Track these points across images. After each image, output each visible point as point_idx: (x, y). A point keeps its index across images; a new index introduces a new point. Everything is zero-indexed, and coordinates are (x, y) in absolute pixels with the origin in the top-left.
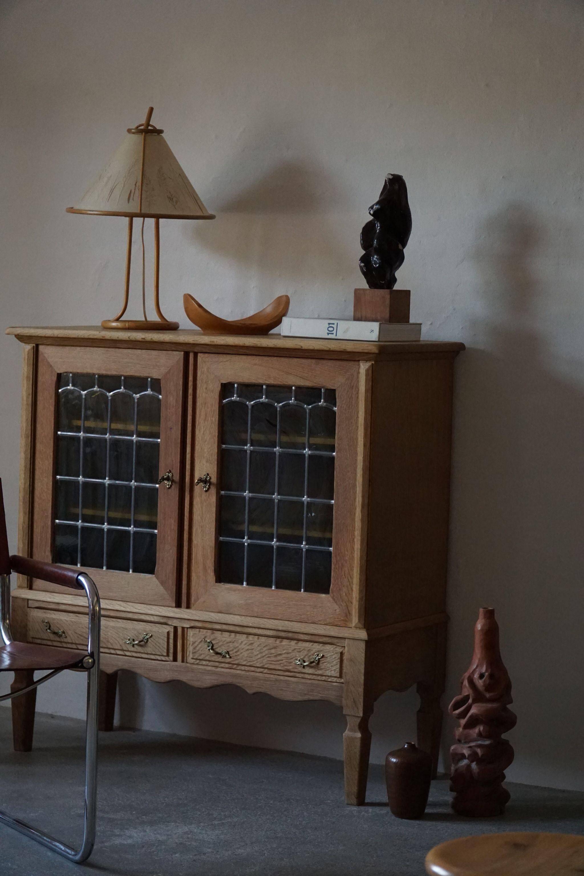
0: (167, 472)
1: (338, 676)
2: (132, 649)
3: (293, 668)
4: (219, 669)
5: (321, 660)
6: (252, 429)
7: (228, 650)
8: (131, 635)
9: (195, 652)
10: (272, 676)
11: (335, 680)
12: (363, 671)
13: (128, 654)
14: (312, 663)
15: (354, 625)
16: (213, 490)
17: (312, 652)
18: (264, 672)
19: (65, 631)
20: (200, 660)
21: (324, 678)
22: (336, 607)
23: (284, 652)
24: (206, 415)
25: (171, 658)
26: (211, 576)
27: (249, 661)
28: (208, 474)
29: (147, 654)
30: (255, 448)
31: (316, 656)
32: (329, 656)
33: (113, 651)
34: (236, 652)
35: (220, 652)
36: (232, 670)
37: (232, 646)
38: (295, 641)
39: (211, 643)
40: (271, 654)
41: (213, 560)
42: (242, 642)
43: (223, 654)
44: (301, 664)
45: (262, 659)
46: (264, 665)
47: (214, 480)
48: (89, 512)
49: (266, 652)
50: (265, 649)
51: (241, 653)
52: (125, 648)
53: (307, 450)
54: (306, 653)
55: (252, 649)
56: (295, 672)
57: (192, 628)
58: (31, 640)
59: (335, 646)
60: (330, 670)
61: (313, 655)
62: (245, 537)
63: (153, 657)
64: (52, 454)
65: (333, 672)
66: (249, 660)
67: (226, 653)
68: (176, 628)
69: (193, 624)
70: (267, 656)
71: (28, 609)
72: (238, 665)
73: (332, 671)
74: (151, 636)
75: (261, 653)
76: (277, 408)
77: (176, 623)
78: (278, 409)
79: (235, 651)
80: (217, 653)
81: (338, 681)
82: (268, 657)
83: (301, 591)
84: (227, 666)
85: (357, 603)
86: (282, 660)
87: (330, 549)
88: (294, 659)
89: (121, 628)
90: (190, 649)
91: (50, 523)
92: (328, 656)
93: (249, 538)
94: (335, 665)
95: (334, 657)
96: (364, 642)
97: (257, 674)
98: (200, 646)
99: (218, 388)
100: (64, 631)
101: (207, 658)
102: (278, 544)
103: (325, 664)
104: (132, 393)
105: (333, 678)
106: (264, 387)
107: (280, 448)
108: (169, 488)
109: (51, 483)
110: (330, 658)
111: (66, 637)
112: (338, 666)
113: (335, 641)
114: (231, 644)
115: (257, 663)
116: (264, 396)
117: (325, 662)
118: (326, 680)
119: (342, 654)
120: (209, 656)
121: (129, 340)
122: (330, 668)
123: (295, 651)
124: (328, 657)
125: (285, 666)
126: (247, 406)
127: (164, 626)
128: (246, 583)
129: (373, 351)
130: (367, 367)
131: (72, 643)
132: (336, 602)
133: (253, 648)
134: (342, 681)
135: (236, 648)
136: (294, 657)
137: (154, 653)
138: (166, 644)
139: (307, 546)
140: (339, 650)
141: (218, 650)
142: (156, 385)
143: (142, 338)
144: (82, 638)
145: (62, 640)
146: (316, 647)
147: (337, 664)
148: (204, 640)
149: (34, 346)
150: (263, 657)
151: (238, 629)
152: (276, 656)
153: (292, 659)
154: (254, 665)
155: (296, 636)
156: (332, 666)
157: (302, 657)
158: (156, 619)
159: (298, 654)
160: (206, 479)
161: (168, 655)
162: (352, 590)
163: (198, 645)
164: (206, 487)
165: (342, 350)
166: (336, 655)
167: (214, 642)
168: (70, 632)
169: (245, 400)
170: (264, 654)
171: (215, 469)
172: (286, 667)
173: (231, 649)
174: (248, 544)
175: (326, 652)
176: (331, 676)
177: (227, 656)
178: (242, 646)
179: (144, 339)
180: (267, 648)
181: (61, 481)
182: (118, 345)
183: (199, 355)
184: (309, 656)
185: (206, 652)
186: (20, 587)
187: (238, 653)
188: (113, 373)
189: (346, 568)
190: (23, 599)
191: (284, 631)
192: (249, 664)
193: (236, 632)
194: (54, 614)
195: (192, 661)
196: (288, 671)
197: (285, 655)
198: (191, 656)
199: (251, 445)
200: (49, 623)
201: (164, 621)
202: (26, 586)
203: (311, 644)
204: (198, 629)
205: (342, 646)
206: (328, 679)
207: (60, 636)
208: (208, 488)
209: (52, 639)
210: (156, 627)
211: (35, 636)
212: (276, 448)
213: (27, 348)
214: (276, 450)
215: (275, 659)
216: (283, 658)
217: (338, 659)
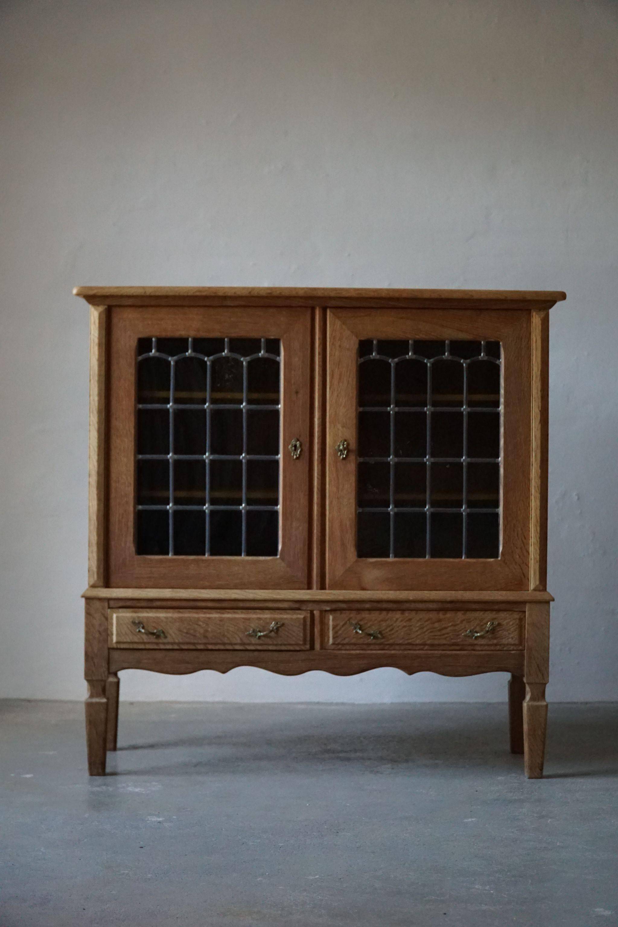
0: (293, 442)
1: (517, 643)
2: (258, 641)
3: (461, 641)
4: (368, 652)
5: (496, 628)
6: (397, 389)
7: (380, 630)
8: (253, 625)
9: (337, 637)
10: (436, 652)
11: (512, 648)
13: (248, 647)
14: (486, 633)
15: (532, 586)
16: (352, 457)
17: (485, 621)
18: (425, 649)
19: (164, 630)
20: (343, 644)
21: (498, 647)
22: (508, 571)
23: (451, 624)
24: (340, 375)
25: (308, 647)
26: (352, 551)
28: (345, 441)
29: (276, 645)
30: (400, 408)
31: (491, 625)
32: (507, 623)
34: (390, 631)
35: (370, 632)
36: (385, 651)
37: (384, 624)
38: (463, 612)
39: (359, 624)
40: (434, 628)
41: (354, 534)
42: (397, 619)
43: (375, 635)
44: (473, 635)
45: (423, 635)
46: (424, 642)
47: (353, 445)
48: (184, 494)
49: (428, 627)
50: (427, 623)
51: (397, 631)
52: (247, 642)
53: (464, 407)
54: (477, 623)
55: (411, 626)
56: (463, 645)
58: (115, 646)
59: (511, 612)
60: (507, 638)
61: (486, 624)
62: (391, 505)
63: (283, 648)
64: (133, 431)
65: (510, 640)
66: (406, 638)
67: (378, 633)
68: (312, 613)
69: (334, 606)
70: (429, 631)
71: (109, 610)
72: (391, 645)
73: (509, 638)
74: (283, 625)
75: (421, 628)
76: (427, 364)
77: (310, 607)
78: (429, 365)
79: (388, 629)
80: (368, 635)
81: (515, 649)
82: (431, 632)
83: (462, 558)
84: (377, 647)
85: (536, 565)
87: (497, 510)
89: (242, 620)
91: (131, 509)
92: (504, 623)
93: (395, 507)
94: (513, 632)
95: (511, 623)
96: (549, 605)
97: (417, 652)
98: (343, 629)
99: (355, 345)
100: (162, 630)
101: (354, 641)
102: (432, 510)
103: (501, 632)
104: (239, 356)
105: (510, 646)
106: (411, 342)
107: (432, 407)
108: (297, 458)
109: (133, 464)
110: (507, 625)
111: (166, 637)
112: (516, 633)
113: (512, 606)
114: (383, 622)
115: (417, 639)
116: (410, 353)
117: (501, 630)
118: (501, 649)
119: (520, 619)
120: (355, 639)
123: (464, 622)
125: (452, 639)
126: (390, 364)
127: (298, 611)
128: (393, 555)
130: (542, 316)
131: (175, 643)
132: (507, 566)
133: (411, 624)
134: (520, 648)
135: (390, 626)
136: (462, 629)
137: (286, 643)
138: (301, 631)
139: (468, 510)
140: (518, 616)
141: (367, 631)
142: (273, 345)
144: (188, 636)
145: (161, 642)
146: (489, 615)
147: (515, 631)
148: (349, 622)
149: (106, 308)
150: (424, 632)
151: (391, 606)
152: (440, 630)
153: (460, 631)
154: (413, 643)
156: (509, 634)
157: (472, 628)
158: (285, 605)
159: (468, 625)
160: (342, 446)
161: (305, 644)
162: (527, 551)
163: (341, 628)
164: (343, 455)
166: (514, 621)
167: (361, 623)
168: (171, 632)
169: (386, 358)
170: (425, 629)
171: (354, 434)
172: (453, 641)
173: (383, 628)
174: (395, 513)
175: (502, 619)
176: (508, 644)
178: (398, 623)
180: (429, 622)
181: (147, 461)
183: (327, 310)
184: (482, 625)
185: (353, 634)
186: (93, 586)
187: (393, 632)
188: (216, 334)
189: (520, 529)
190: (100, 599)
191: (451, 602)
192: (406, 642)
193: (388, 610)
194: (148, 612)
195: (333, 647)
196: (457, 645)
197: (452, 628)
198: (331, 641)
199: (396, 406)
200: (142, 624)
201: (297, 605)
202: (101, 584)
203: (482, 613)
204: (339, 612)
205: (520, 611)
206: (503, 648)
207: (158, 637)
208: (346, 455)
209: (145, 641)
210: (288, 614)
211: (122, 640)
212: (427, 407)
213: (97, 310)
214: (426, 409)
215: (439, 633)
216: (449, 632)
217: (517, 625)
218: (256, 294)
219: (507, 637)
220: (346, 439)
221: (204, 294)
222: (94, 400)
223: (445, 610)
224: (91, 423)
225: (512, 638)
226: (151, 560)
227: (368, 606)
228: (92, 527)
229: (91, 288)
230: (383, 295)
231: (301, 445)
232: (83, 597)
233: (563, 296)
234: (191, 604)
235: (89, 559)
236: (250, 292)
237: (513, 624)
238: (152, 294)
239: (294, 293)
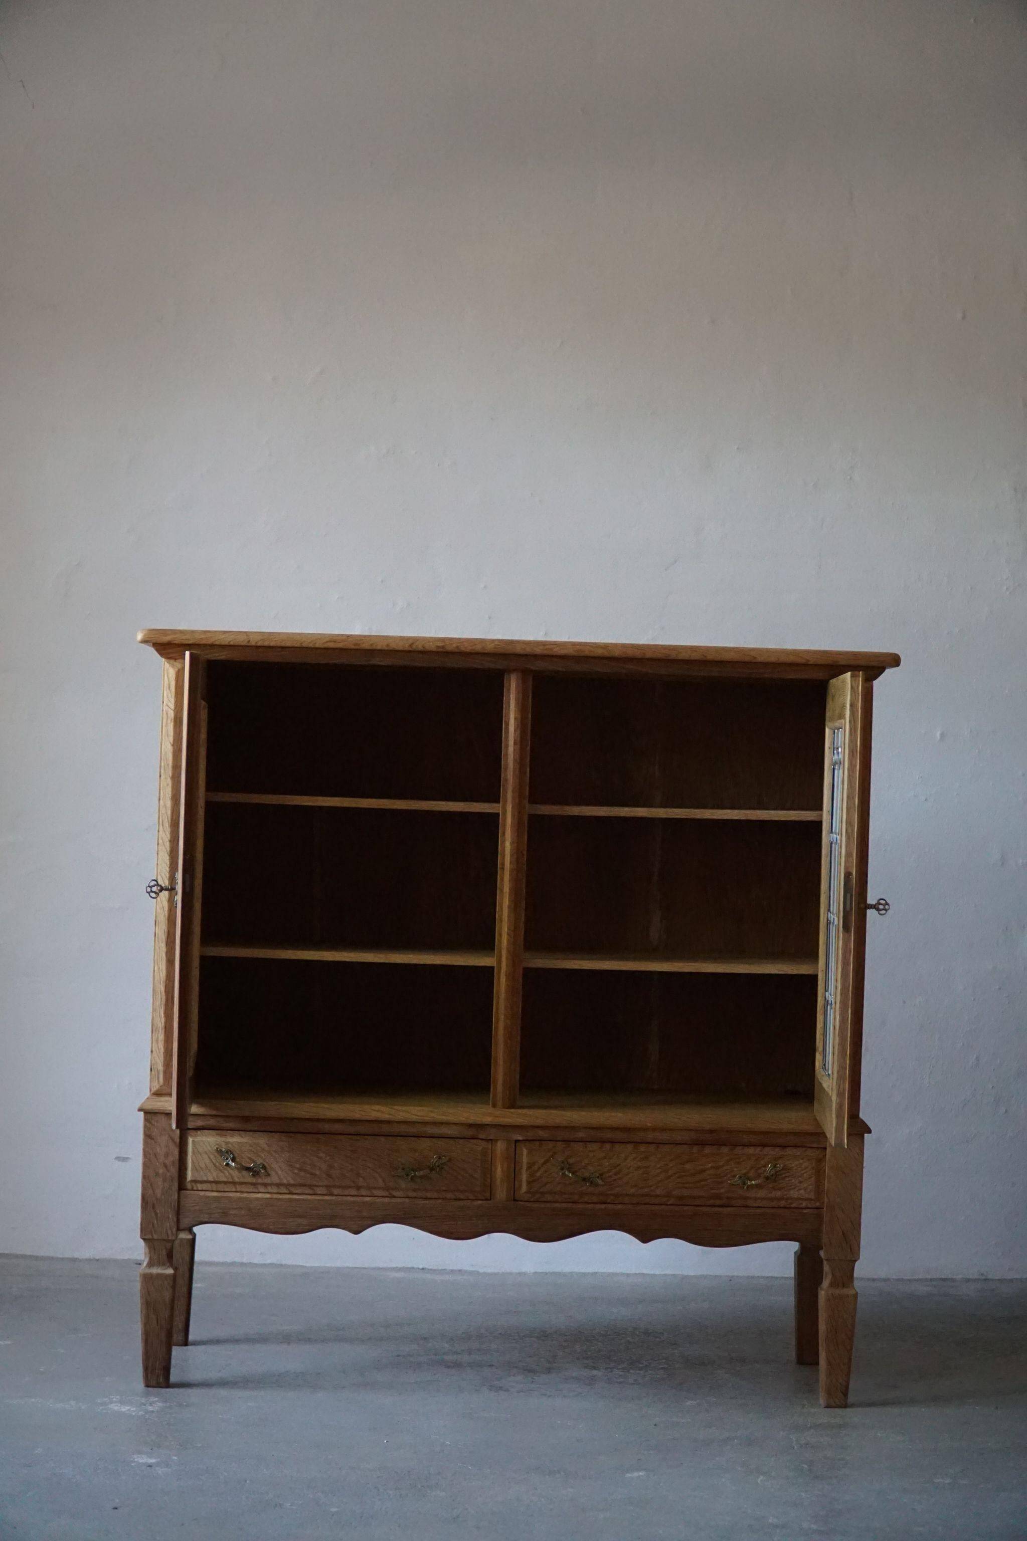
1: (812, 1198)
3: (726, 1192)
4: (582, 1206)
5: (778, 1173)
7: (601, 1172)
8: (406, 1161)
9: (534, 1181)
10: (686, 1208)
11: (805, 1204)
12: (859, 1184)
14: (763, 1179)
17: (762, 1162)
18: (669, 1203)
19: (267, 1164)
20: (543, 1193)
21: (783, 1203)
23: (710, 1165)
25: (488, 1195)
27: (642, 1188)
29: (439, 1191)
31: (772, 1167)
32: (797, 1166)
34: (615, 1174)
35: (586, 1176)
36: (606, 1205)
37: (607, 1164)
38: (729, 1148)
39: (568, 1163)
40: (684, 1171)
42: (627, 1157)
43: (592, 1179)
44: (744, 1184)
45: (666, 1182)
46: (670, 1191)
49: (675, 1169)
50: (674, 1162)
51: (627, 1174)
54: (750, 1164)
55: (648, 1167)
56: (728, 1198)
57: (527, 1140)
58: (190, 1185)
59: (804, 1149)
60: (797, 1189)
61: (765, 1166)
65: (802, 1192)
66: (640, 1186)
67: (598, 1177)
68: (494, 1143)
69: (530, 1134)
70: (677, 1175)
72: (617, 1196)
73: (800, 1189)
74: (450, 1160)
75: (664, 1171)
77: (491, 1134)
79: (614, 1171)
80: (580, 1179)
81: (811, 1206)
82: (679, 1177)
84: (595, 1199)
86: (706, 1180)
88: (730, 1176)
90: (523, 1176)
94: (806, 1180)
95: (804, 1166)
96: (862, 1138)
97: (658, 1208)
98: (542, 1170)
100: (263, 1164)
101: (558, 1189)
103: (787, 1179)
105: (801, 1202)
110: (797, 1169)
111: (269, 1175)
112: (812, 1182)
113: (803, 1140)
114: (604, 1161)
115: (657, 1188)
117: (788, 1177)
118: (788, 1206)
119: (818, 1160)
120: (564, 1185)
122: (799, 1184)
123: (731, 1163)
124: (793, 1167)
125: (712, 1189)
127: (472, 1141)
131: (283, 1184)
133: (648, 1164)
134: (820, 1204)
135: (615, 1167)
136: (728, 1174)
137: (453, 1188)
138: (479, 1170)
141: (585, 1173)
144: (301, 1173)
146: (770, 1153)
147: (810, 1178)
148: (553, 1158)
150: (669, 1177)
151: (617, 1135)
152: (693, 1175)
153: (725, 1176)
154: (651, 1193)
156: (800, 1182)
157: (744, 1171)
158: (455, 1130)
159: (737, 1168)
161: (483, 1190)
163: (539, 1168)
166: (807, 1163)
167: (572, 1161)
168: (276, 1166)
170: (670, 1173)
172: (713, 1191)
173: (606, 1169)
175: (789, 1160)
176: (798, 1199)
177: (599, 1182)
178: (629, 1163)
180: (676, 1161)
184: (759, 1169)
186: (158, 1094)
187: (619, 1176)
190: (168, 1114)
191: (712, 1131)
192: (640, 1192)
193: (613, 1142)
195: (528, 1197)
196: (718, 1197)
197: (712, 1172)
198: (524, 1188)
200: (232, 1153)
201: (470, 1133)
203: (759, 1148)
204: (537, 1144)
205: (818, 1148)
206: (791, 1203)
207: (256, 1174)
209: (237, 1180)
210: (459, 1144)
211: (199, 1179)
213: (173, 666)
215: (692, 1180)
216: (708, 1177)
217: (813, 1168)
218: (420, 648)
219: (797, 1187)
221: (340, 645)
222: (165, 806)
223: (703, 1144)
224: (161, 841)
225: (805, 1189)
227: (581, 1135)
228: (158, 1003)
229: (164, 632)
230: (617, 653)
232: (140, 1110)
233: (894, 661)
235: (152, 1052)
236: (411, 645)
237: (806, 1168)
238: (259, 644)
239: (478, 648)
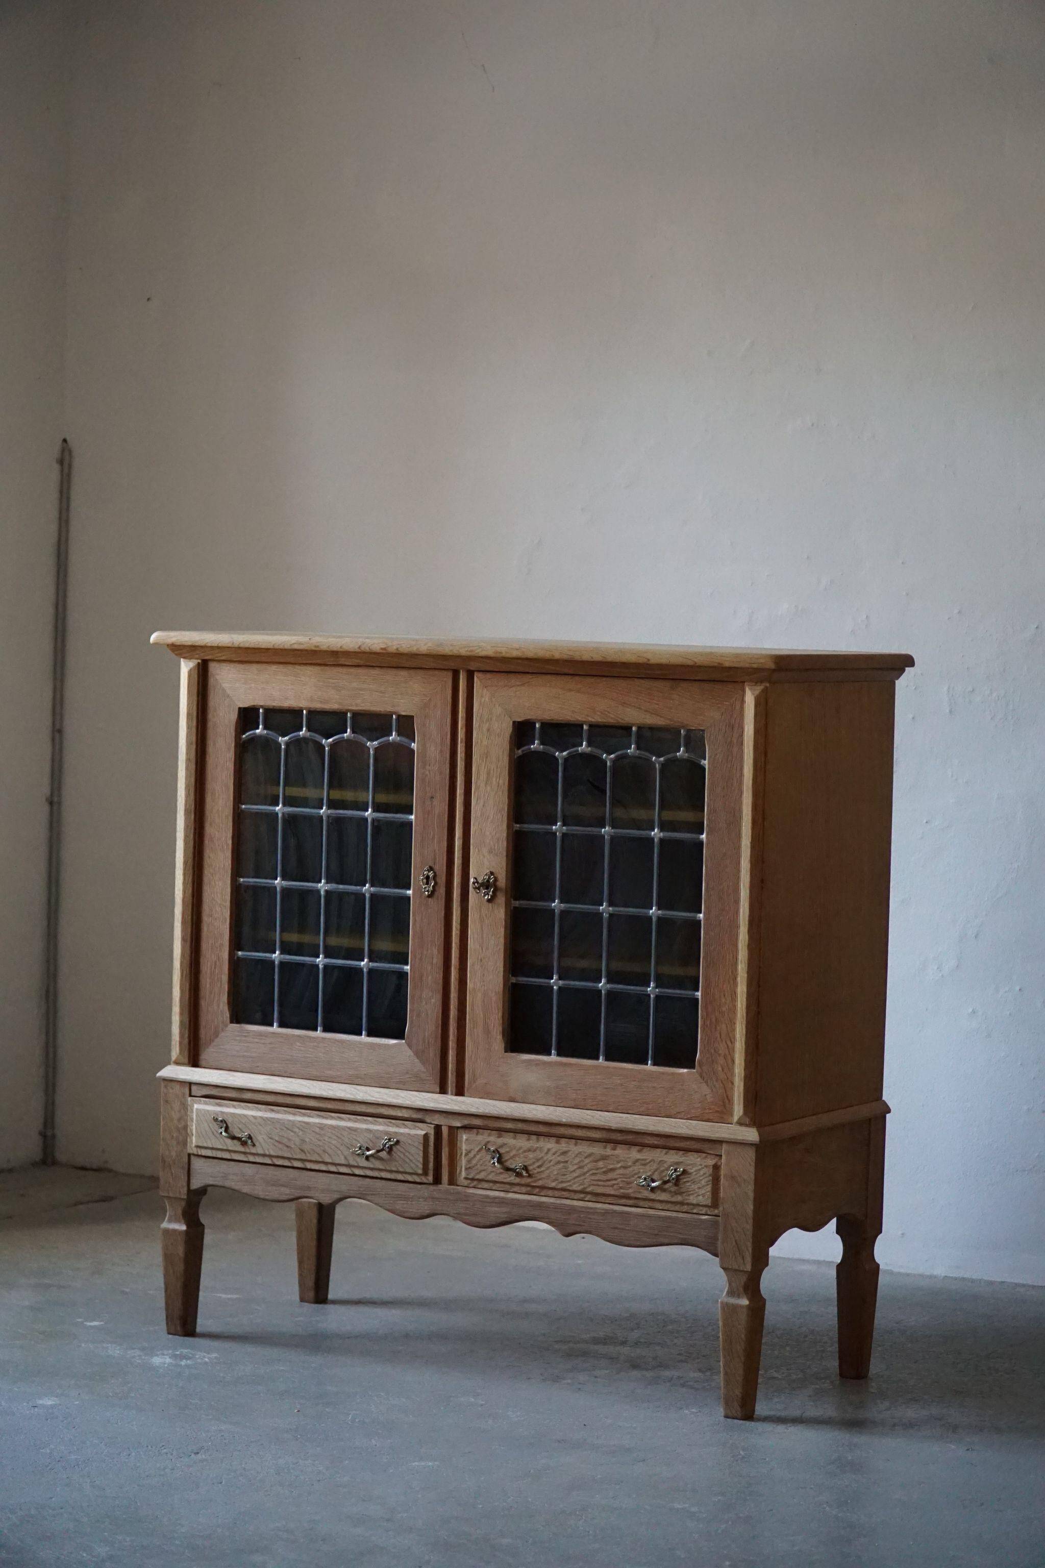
0: (426, 871)
1: (710, 1205)
2: (365, 1164)
3: (634, 1192)
4: (511, 1195)
5: (681, 1177)
6: (565, 796)
7: (525, 1164)
8: (362, 1141)
9: (470, 1168)
10: (599, 1205)
11: (704, 1210)
12: (751, 1195)
13: (357, 1172)
14: (665, 1182)
15: (736, 1118)
16: (501, 899)
17: (666, 1166)
18: (586, 1199)
19: (252, 1135)
20: (478, 1180)
21: (686, 1208)
22: (705, 1089)
23: (619, 1165)
24: (488, 774)
25: (430, 1178)
26: (498, 1043)
27: (562, 1182)
28: (492, 873)
29: (391, 1171)
30: (570, 828)
31: (673, 1171)
32: (696, 1171)
33: (333, 1169)
34: (539, 1167)
35: (513, 1167)
36: (532, 1196)
37: (531, 1156)
38: (637, 1148)
39: (498, 1152)
40: (597, 1169)
41: (500, 1014)
42: (549, 1150)
43: (517, 1170)
44: (649, 1186)
45: (582, 1178)
46: (585, 1188)
47: (502, 882)
48: (294, 937)
49: (589, 1166)
50: (587, 1161)
51: (548, 1168)
52: (352, 1163)
53: (656, 830)
54: (655, 1166)
55: (566, 1162)
56: (636, 1198)
57: (465, 1127)
58: (195, 1151)
59: (704, 1155)
60: (696, 1195)
61: (667, 1169)
62: (554, 976)
63: (400, 1177)
64: (230, 842)
65: (701, 1198)
66: (560, 1180)
67: (523, 1169)
68: (438, 1128)
69: (466, 1122)
70: (591, 1172)
71: (190, 1099)
72: (543, 1188)
73: (699, 1195)
74: (398, 1142)
75: (580, 1168)
76: (606, 762)
77: (437, 1119)
78: (608, 764)
79: (537, 1164)
80: (508, 1169)
81: (709, 1213)
82: (593, 1174)
83: (647, 1064)
84: (524, 1189)
85: (742, 1084)
86: (615, 1179)
87: (696, 993)
88: (636, 1176)
89: (347, 1129)
90: (463, 1162)
91: (226, 955)
92: (692, 1171)
93: (560, 978)
94: (704, 1186)
95: (702, 1173)
96: (754, 1149)
97: (575, 1203)
98: (478, 1157)
99: (508, 729)
100: (250, 1135)
101: (491, 1177)
102: (609, 986)
103: (688, 1184)
104: (365, 739)
105: (701, 1208)
106: (585, 727)
107: (612, 829)
108: (429, 896)
109: (229, 890)
110: (696, 1175)
111: (254, 1145)
112: (709, 1188)
113: (705, 1146)
114: (530, 1153)
115: (574, 1183)
116: (584, 743)
117: (688, 1182)
118: (690, 1211)
119: (716, 1167)
120: (493, 1174)
121: (360, 651)
122: (697, 1190)
123: (638, 1163)
124: (692, 1173)
125: (621, 1188)
126: (556, 759)
127: (419, 1125)
128: (555, 1052)
129: (767, 667)
130: (757, 692)
131: (264, 1155)
132: (706, 1082)
133: (567, 1159)
134: (716, 1211)
135: (538, 1160)
136: (636, 1174)
137: (401, 1170)
138: (421, 1154)
139: (657, 990)
140: (711, 1162)
141: (511, 1164)
142: (406, 725)
143: (382, 649)
144: (280, 1146)
145: (248, 1151)
146: (672, 1157)
147: (708, 1185)
148: (486, 1147)
149: (198, 663)
150: (584, 1174)
151: (542, 1129)
152: (605, 1173)
153: (633, 1176)
154: (568, 1188)
155: (640, 1139)
156: (699, 1188)
157: (649, 1174)
158: (405, 1113)
159: (643, 1169)
160: (488, 881)
161: (425, 1173)
162: (733, 1061)
163: (475, 1156)
164: (488, 895)
165: (716, 664)
166: (706, 1170)
167: (502, 1151)
168: (260, 1138)
169: (552, 749)
170: (586, 1169)
171: (504, 864)
172: (622, 1191)
173: (531, 1162)
174: (560, 988)
175: (690, 1165)
176: (698, 1205)
177: (524, 1173)
178: (549, 1157)
179: (384, 649)
180: (591, 1159)
181: (248, 887)
182: (342, 661)
183: (476, 674)
184: (663, 1171)
185: (490, 1167)
186: (176, 1063)
187: (542, 1169)
188: (333, 706)
189: (724, 1026)
190: (182, 1083)
191: (621, 1131)
192: (560, 1186)
193: (538, 1134)
194: (234, 1107)
195: (466, 1183)
196: (627, 1196)
197: (621, 1171)
198: (464, 1174)
199: (564, 824)
200: (225, 1122)
201: (416, 1116)
202: (186, 1061)
203: (662, 1152)
204: (475, 1130)
205: (715, 1156)
206: (692, 1209)
207: (244, 1143)
208: (491, 896)
209: (230, 1148)
210: (406, 1126)
211: (202, 1144)
212: (605, 828)
214: (604, 831)
215: (604, 1177)
216: (618, 1176)
217: (710, 1175)
219: (696, 1193)
220: (494, 871)
223: (614, 1143)
225: (703, 1195)
226: (248, 1032)
227: (512, 1125)
231: (435, 877)
234: (289, 1100)
237: (704, 1174)
